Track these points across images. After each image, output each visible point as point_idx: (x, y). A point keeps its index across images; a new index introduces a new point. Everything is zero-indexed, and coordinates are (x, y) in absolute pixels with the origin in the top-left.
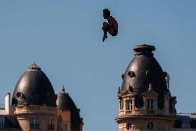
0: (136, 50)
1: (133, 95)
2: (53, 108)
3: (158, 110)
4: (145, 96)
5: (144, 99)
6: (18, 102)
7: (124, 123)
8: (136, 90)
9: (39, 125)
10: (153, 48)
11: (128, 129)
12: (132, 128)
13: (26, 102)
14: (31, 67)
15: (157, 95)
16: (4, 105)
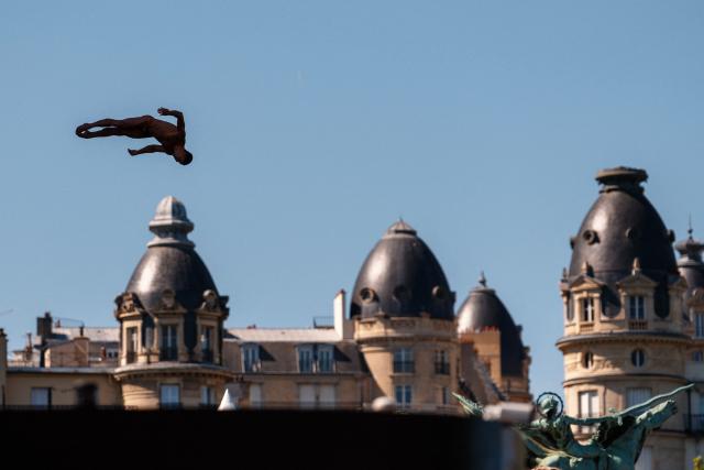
0: (602, 180)
1: (595, 286)
2: (447, 323)
3: (655, 320)
4: (624, 289)
5: (623, 295)
6: (364, 311)
7: (577, 352)
8: (603, 274)
9: (413, 363)
10: (641, 175)
11: (586, 366)
12: (595, 363)
13: (383, 310)
14: (393, 229)
15: (653, 284)
16: (332, 317)
